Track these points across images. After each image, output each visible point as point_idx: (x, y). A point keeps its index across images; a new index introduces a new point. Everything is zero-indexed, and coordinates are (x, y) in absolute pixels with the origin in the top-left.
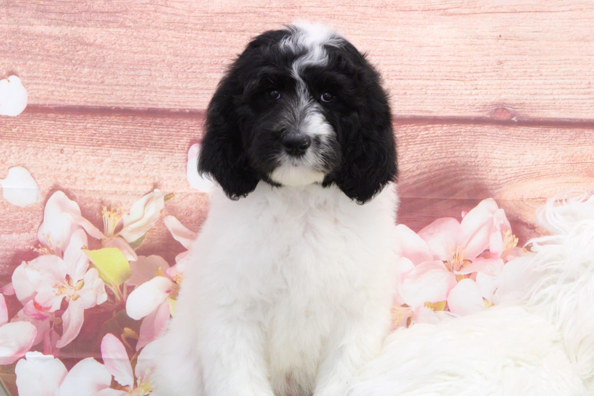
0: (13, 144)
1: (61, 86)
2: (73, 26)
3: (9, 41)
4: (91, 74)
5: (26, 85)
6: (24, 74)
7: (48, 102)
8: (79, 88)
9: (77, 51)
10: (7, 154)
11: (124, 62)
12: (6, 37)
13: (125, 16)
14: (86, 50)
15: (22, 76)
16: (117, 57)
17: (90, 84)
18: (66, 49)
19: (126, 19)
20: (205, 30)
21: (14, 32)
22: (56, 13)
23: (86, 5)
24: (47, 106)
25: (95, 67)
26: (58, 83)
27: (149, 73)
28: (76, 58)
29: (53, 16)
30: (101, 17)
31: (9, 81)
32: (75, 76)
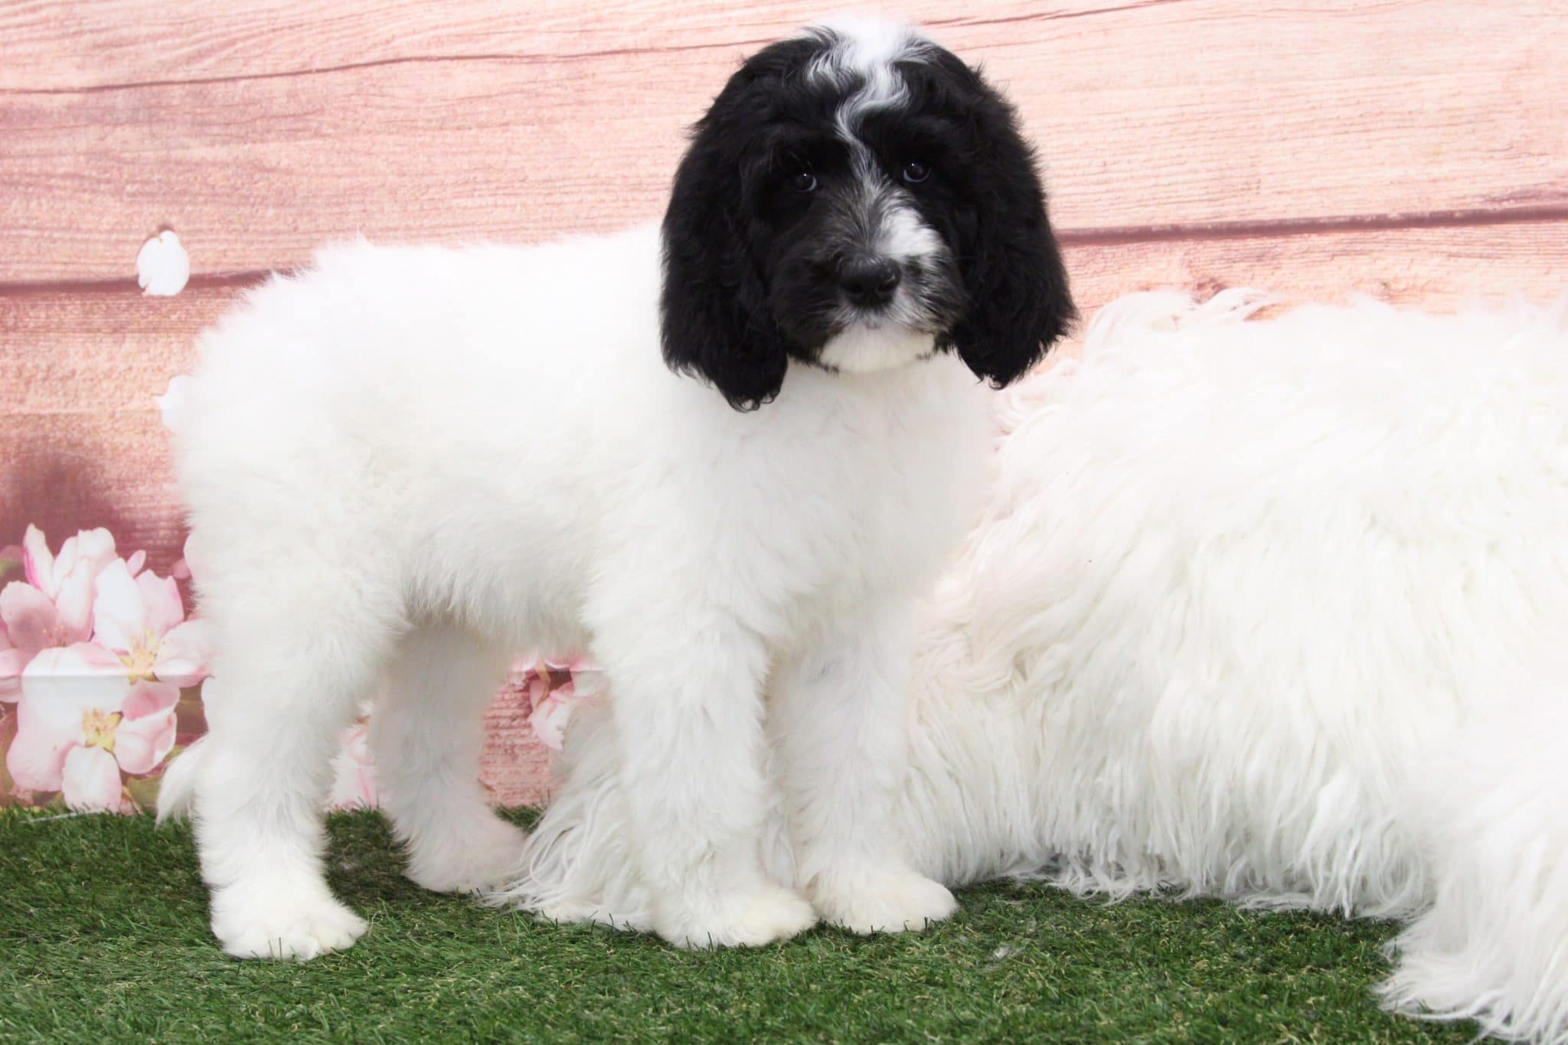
0: (173, 339)
1: (236, 241)
2: (246, 143)
3: (156, 177)
4: (277, 217)
5: (185, 244)
6: (182, 227)
7: (219, 269)
8: (263, 242)
9: (256, 183)
10: (165, 355)
11: (324, 193)
12: (152, 172)
13: (320, 118)
14: (268, 179)
15: (180, 231)
16: (313, 187)
17: (278, 233)
18: (239, 182)
19: (321, 123)
20: (447, 129)
21: (164, 162)
22: (219, 124)
23: (261, 107)
24: (218, 275)
25: (282, 205)
26: (232, 237)
27: (362, 207)
28: (255, 193)
29: (216, 130)
30: (284, 125)
31: (161, 240)
32: (256, 223)
